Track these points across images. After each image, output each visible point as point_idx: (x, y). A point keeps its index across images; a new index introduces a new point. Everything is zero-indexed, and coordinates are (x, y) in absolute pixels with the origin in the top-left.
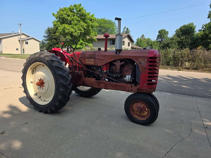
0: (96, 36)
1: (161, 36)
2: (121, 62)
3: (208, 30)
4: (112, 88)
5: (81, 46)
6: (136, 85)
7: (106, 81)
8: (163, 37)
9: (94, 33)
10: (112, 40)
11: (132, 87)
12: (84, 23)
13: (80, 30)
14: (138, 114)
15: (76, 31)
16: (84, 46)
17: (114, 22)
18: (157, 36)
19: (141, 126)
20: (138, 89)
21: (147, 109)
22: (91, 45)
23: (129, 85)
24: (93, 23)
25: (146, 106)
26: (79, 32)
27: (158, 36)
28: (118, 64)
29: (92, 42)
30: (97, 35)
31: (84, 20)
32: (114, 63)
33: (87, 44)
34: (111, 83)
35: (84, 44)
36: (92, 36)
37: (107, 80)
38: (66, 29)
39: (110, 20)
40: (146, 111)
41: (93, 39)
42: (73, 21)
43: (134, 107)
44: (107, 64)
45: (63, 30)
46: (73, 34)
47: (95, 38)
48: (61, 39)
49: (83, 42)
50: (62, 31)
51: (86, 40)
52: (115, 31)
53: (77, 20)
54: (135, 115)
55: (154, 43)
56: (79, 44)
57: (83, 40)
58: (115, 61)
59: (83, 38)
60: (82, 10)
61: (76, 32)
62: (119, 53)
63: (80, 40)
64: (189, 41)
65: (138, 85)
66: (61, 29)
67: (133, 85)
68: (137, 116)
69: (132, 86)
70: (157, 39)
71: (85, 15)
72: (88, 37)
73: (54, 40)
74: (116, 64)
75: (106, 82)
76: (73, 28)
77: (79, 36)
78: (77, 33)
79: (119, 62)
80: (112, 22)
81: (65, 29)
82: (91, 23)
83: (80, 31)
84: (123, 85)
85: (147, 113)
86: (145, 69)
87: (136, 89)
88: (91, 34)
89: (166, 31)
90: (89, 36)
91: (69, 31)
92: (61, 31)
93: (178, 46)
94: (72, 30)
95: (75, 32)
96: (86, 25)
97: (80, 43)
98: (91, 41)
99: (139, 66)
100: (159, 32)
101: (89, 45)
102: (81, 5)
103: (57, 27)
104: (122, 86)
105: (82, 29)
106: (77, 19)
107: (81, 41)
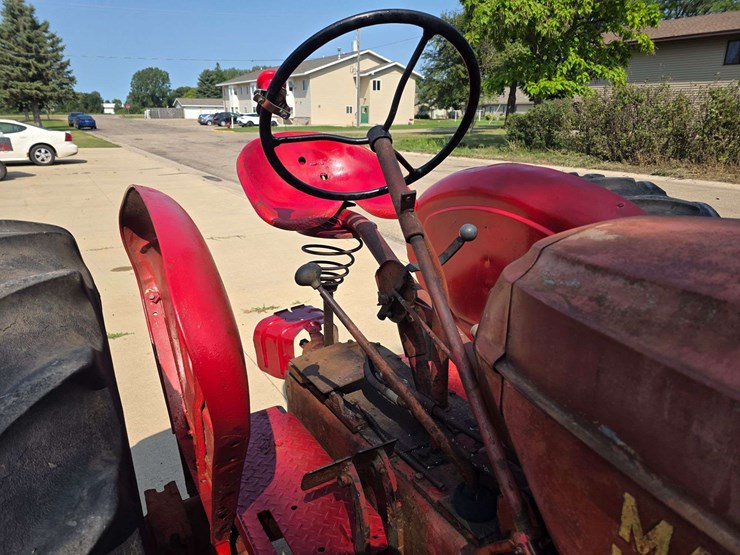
0: (653, 23)
5: (571, 83)
9: (643, 12)
15: (552, 11)
16: (581, 83)
22: (619, 73)
29: (623, 63)
30: (660, 23)
33: (598, 69)
35: (586, 70)
36: (632, 26)
38: (510, 9)
41: (635, 47)
45: (494, 15)
46: (538, 28)
47: (645, 37)
48: (489, 58)
49: (584, 65)
50: (490, 22)
51: (600, 49)
56: (562, 74)
57: (581, 53)
59: (583, 42)
61: (552, 14)
63: (566, 56)
66: (485, 13)
72: (608, 38)
73: (459, 66)
77: (568, 37)
78: (554, 22)
81: (505, 7)
83: (573, 11)
88: (629, 18)
90: (615, 28)
91: (520, 17)
92: (485, 20)
94: (537, 9)
95: (548, 17)
97: (565, 70)
98: (618, 57)
101: (609, 74)
103: (473, 7)
107: (573, 58)
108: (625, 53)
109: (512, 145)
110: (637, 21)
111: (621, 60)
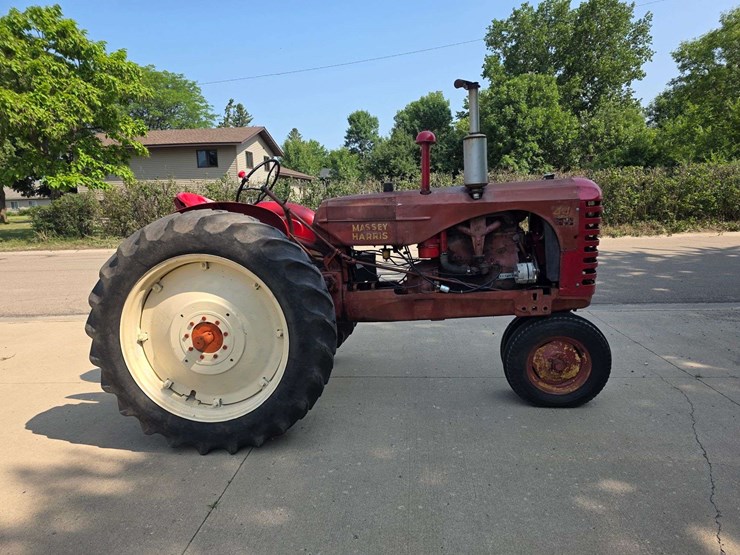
0: (143, 134)
1: (357, 133)
2: (487, 225)
3: (492, 113)
4: (460, 313)
5: (88, 178)
6: (547, 292)
7: (442, 292)
8: (364, 136)
9: (133, 125)
10: (208, 152)
11: (535, 299)
12: (89, 85)
13: (77, 112)
14: (549, 378)
15: (57, 116)
16: (97, 178)
17: (194, 84)
18: (346, 134)
19: (568, 411)
20: (555, 301)
21: (578, 358)
22: (124, 171)
23: (525, 293)
24: (131, 87)
25: (575, 348)
26: (71, 119)
27: (350, 132)
28: (478, 232)
29: (126, 163)
30: (148, 134)
31: (85, 73)
32: (465, 229)
33: (108, 167)
34: (462, 295)
35: (99, 168)
36: (127, 135)
37: (445, 288)
38: (12, 110)
39: (177, 73)
40: (575, 363)
41: (132, 150)
42: (38, 74)
43: (537, 360)
44: (438, 236)
46: (48, 130)
47: (138, 143)
49: (96, 164)
51: (104, 151)
52: (201, 117)
53: (55, 73)
54: (541, 384)
55: (341, 157)
56: (77, 170)
57: (90, 153)
58: (467, 224)
60: (73, 32)
61: (58, 120)
62: (481, 194)
63: (77, 155)
64: (442, 148)
65: (554, 291)
67: (540, 292)
68: (546, 386)
69: (535, 296)
70: (347, 144)
71: (90, 53)
74: (471, 231)
75: (440, 296)
76: (41, 105)
78: (62, 126)
79: (482, 223)
80: (186, 82)
81: (6, 107)
82: (119, 85)
83: (77, 119)
84: (505, 297)
85: (578, 369)
86: (575, 237)
87: (550, 302)
88: (123, 128)
89: (372, 116)
90: (113, 136)
91: (26, 118)
93: (415, 166)
94: (40, 113)
95: (55, 121)
96: (98, 91)
97: (79, 167)
98: (120, 158)
99: (557, 231)
100: (351, 120)
101: (119, 172)
102: (59, 13)
104: (502, 300)
105: (87, 110)
106: (56, 68)
107: (85, 158)
108: (125, 154)
109: (42, 235)
110: (130, 131)
111: (123, 160)
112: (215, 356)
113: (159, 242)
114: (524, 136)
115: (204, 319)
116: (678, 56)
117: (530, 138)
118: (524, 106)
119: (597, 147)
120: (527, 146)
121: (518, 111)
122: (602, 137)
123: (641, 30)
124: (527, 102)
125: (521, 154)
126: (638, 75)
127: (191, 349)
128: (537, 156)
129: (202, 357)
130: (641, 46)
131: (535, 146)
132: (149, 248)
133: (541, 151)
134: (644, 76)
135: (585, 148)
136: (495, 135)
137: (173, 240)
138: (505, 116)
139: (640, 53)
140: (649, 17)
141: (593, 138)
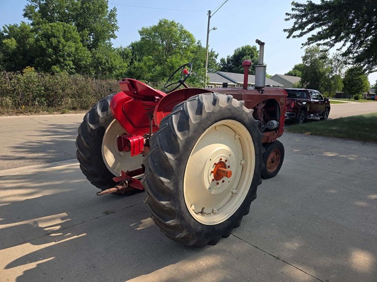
6: (276, 132)
21: (276, 157)
25: (276, 153)
54: (268, 170)
69: (274, 134)
74: (259, 107)
79: (261, 104)
84: (267, 135)
85: (276, 161)
86: (284, 110)
87: (276, 136)
99: (280, 107)
112: (223, 181)
113: (213, 113)
114: (64, 57)
115: (221, 159)
116: (141, 33)
117: (67, 58)
118: (62, 40)
119: (102, 68)
120: (67, 62)
121: (59, 42)
122: (105, 64)
123: (112, 15)
124: (64, 38)
125: (63, 67)
126: (114, 37)
127: (213, 180)
128: (71, 69)
129: (218, 184)
130: (113, 23)
131: (71, 63)
132: (207, 117)
133: (74, 67)
134: (116, 37)
135: (96, 68)
136: (46, 54)
137: (219, 111)
138: (51, 44)
139: (113, 25)
140: (115, 9)
141: (100, 63)
